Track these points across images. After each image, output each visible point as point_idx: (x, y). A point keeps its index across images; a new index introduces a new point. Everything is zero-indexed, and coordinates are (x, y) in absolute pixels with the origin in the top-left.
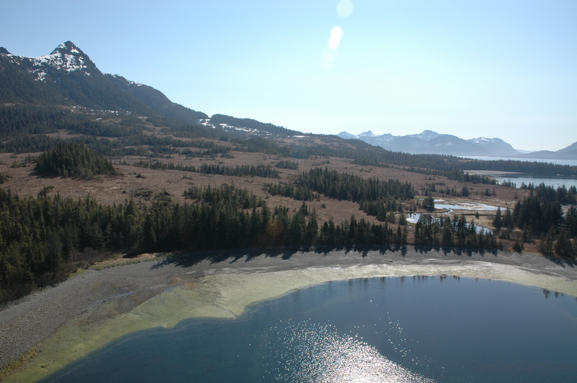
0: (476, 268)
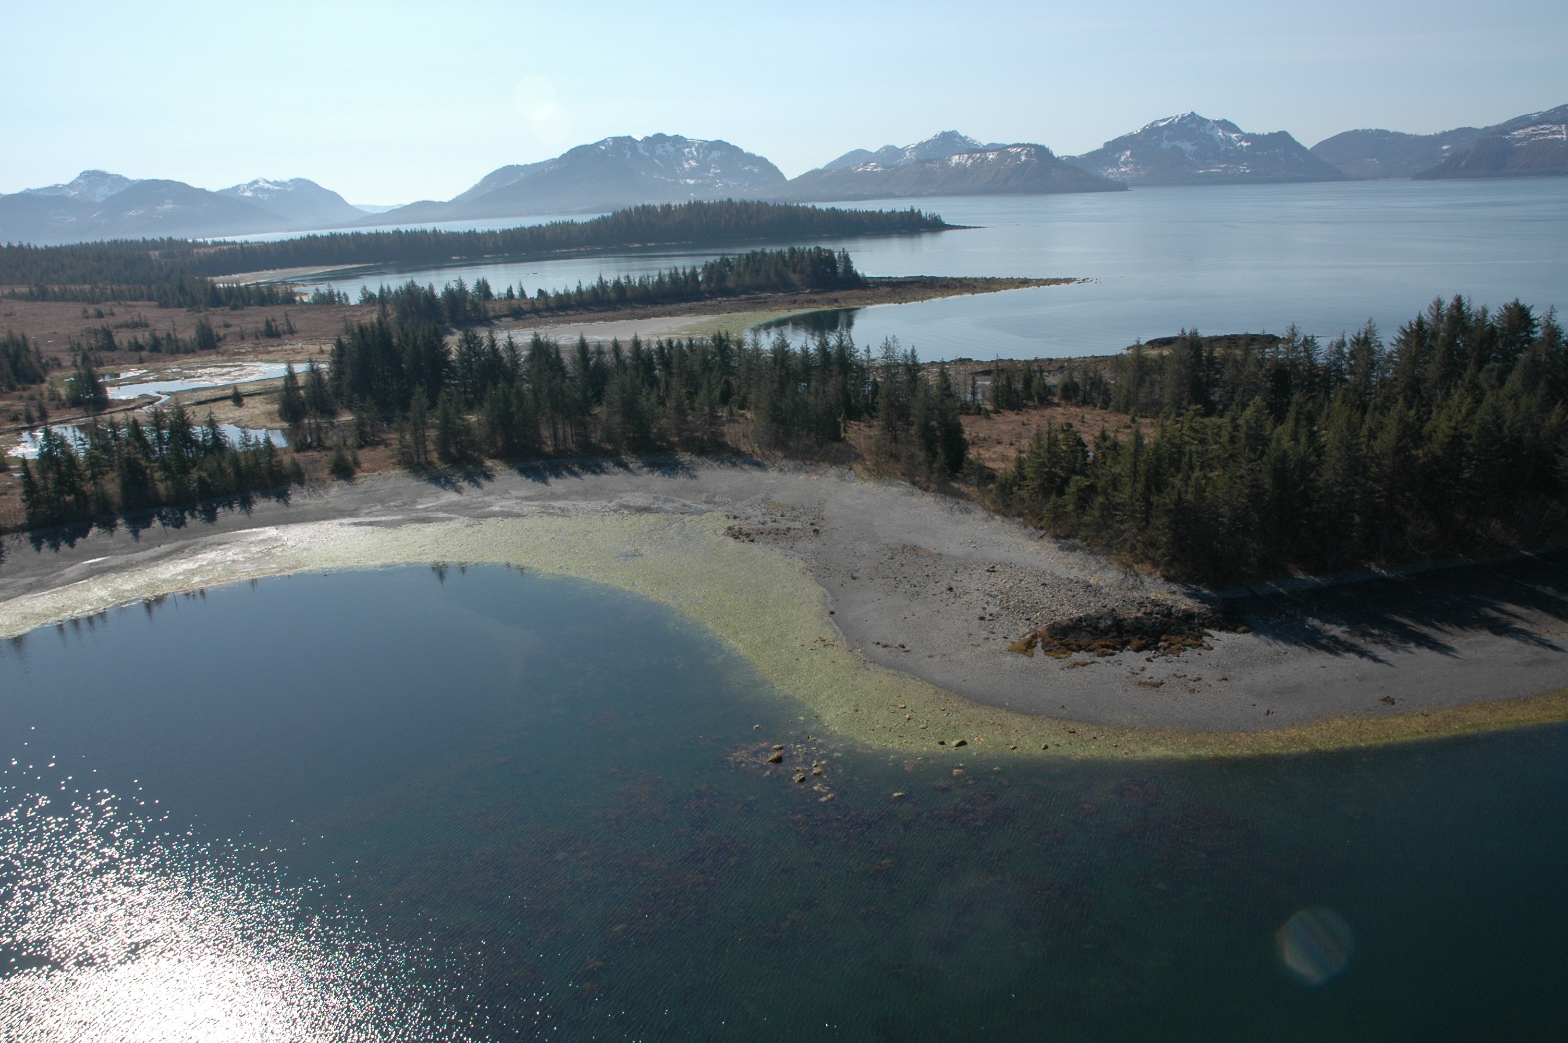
0: (231, 554)
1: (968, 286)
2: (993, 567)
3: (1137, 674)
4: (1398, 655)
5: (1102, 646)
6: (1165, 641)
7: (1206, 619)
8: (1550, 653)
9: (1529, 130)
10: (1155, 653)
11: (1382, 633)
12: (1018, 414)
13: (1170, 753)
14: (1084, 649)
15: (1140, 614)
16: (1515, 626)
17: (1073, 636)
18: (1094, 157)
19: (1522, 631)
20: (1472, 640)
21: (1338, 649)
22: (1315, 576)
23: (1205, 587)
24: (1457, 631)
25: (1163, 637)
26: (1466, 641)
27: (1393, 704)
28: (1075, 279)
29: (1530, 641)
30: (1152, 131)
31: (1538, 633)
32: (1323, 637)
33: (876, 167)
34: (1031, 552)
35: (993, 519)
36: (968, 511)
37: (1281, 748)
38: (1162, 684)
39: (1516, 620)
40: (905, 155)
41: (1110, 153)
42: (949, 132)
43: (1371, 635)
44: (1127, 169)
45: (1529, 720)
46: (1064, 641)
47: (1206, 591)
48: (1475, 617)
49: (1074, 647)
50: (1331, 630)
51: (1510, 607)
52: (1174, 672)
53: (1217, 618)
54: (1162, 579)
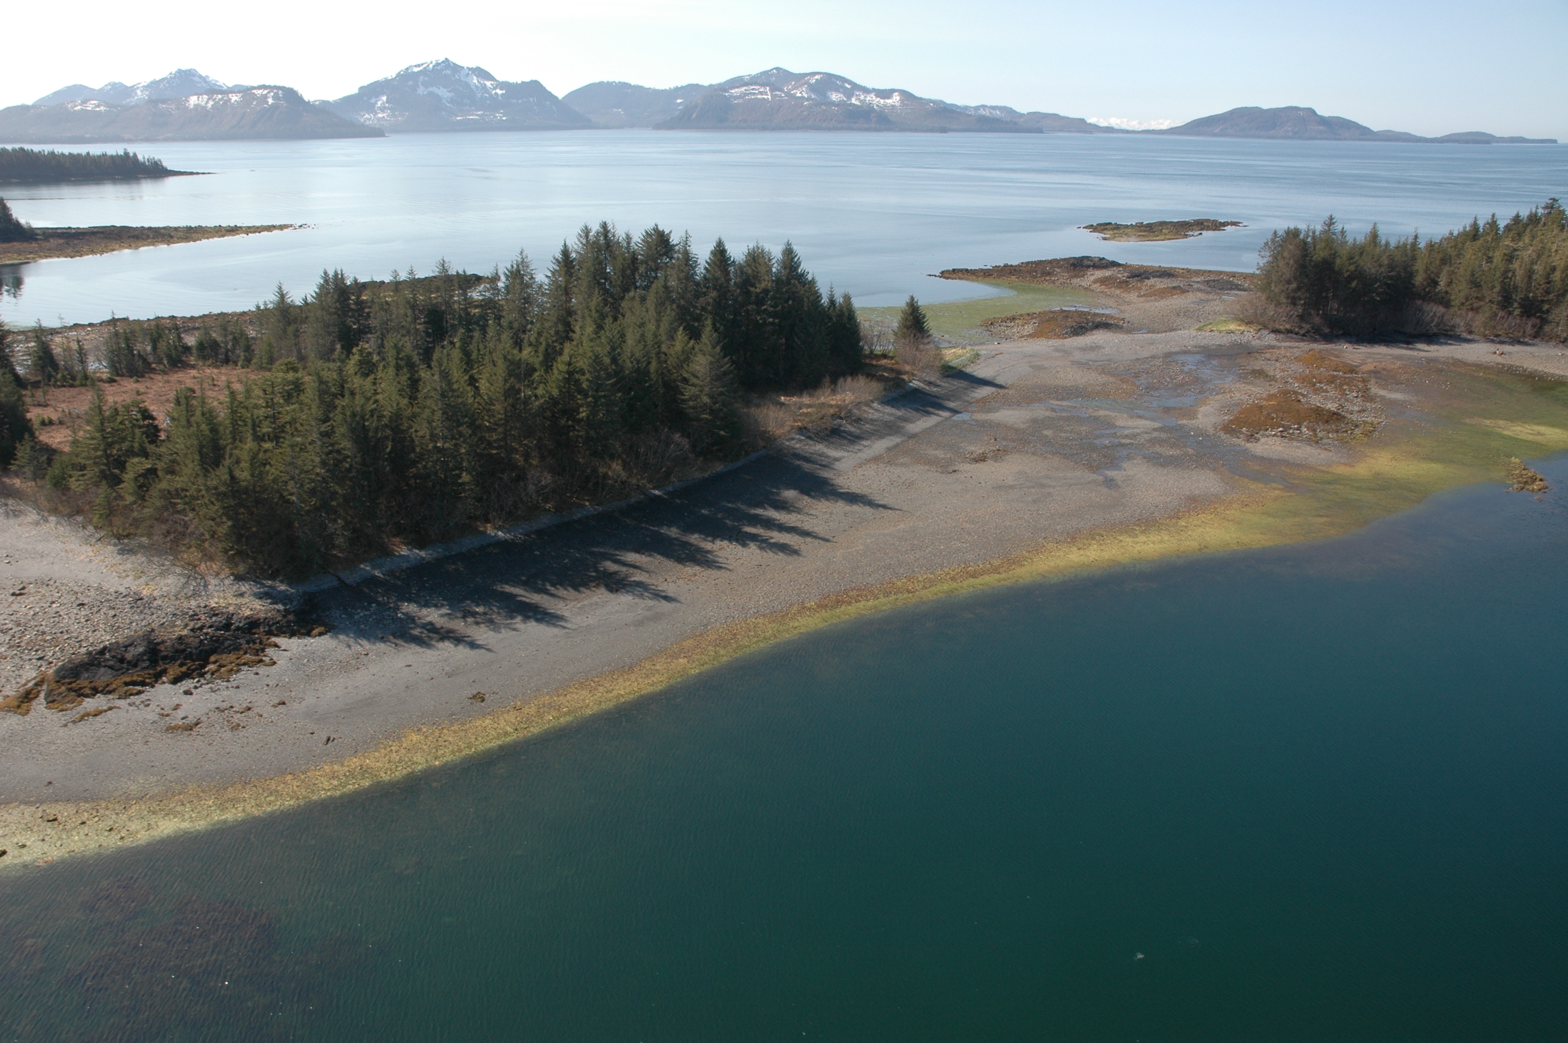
1: (163, 235)
2: (24, 588)
3: (168, 715)
4: (500, 636)
5: (127, 684)
6: (215, 662)
7: (273, 624)
8: (665, 606)
9: (743, 89)
10: (198, 681)
11: (487, 609)
12: (138, 381)
13: (185, 825)
14: (101, 692)
15: (185, 632)
16: (633, 579)
17: (86, 675)
18: (348, 101)
19: (639, 584)
20: (586, 602)
21: (431, 638)
22: (421, 549)
23: (282, 582)
24: (570, 593)
25: (213, 658)
26: (579, 605)
27: (483, 701)
28: (291, 226)
29: (646, 594)
30: (407, 77)
31: (656, 584)
32: (417, 626)
33: (98, 106)
34: (82, 561)
35: (46, 521)
36: (16, 514)
37: (335, 788)
38: (197, 724)
39: (636, 571)
40: (136, 94)
41: (365, 98)
42: (186, 71)
43: (474, 614)
44: (385, 115)
45: (630, 693)
46: (74, 685)
47: (283, 587)
48: (594, 574)
49: (88, 691)
50: (428, 616)
51: (632, 557)
52: (217, 705)
53: (288, 622)
54: (232, 578)
